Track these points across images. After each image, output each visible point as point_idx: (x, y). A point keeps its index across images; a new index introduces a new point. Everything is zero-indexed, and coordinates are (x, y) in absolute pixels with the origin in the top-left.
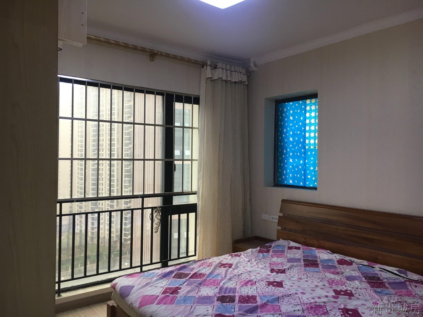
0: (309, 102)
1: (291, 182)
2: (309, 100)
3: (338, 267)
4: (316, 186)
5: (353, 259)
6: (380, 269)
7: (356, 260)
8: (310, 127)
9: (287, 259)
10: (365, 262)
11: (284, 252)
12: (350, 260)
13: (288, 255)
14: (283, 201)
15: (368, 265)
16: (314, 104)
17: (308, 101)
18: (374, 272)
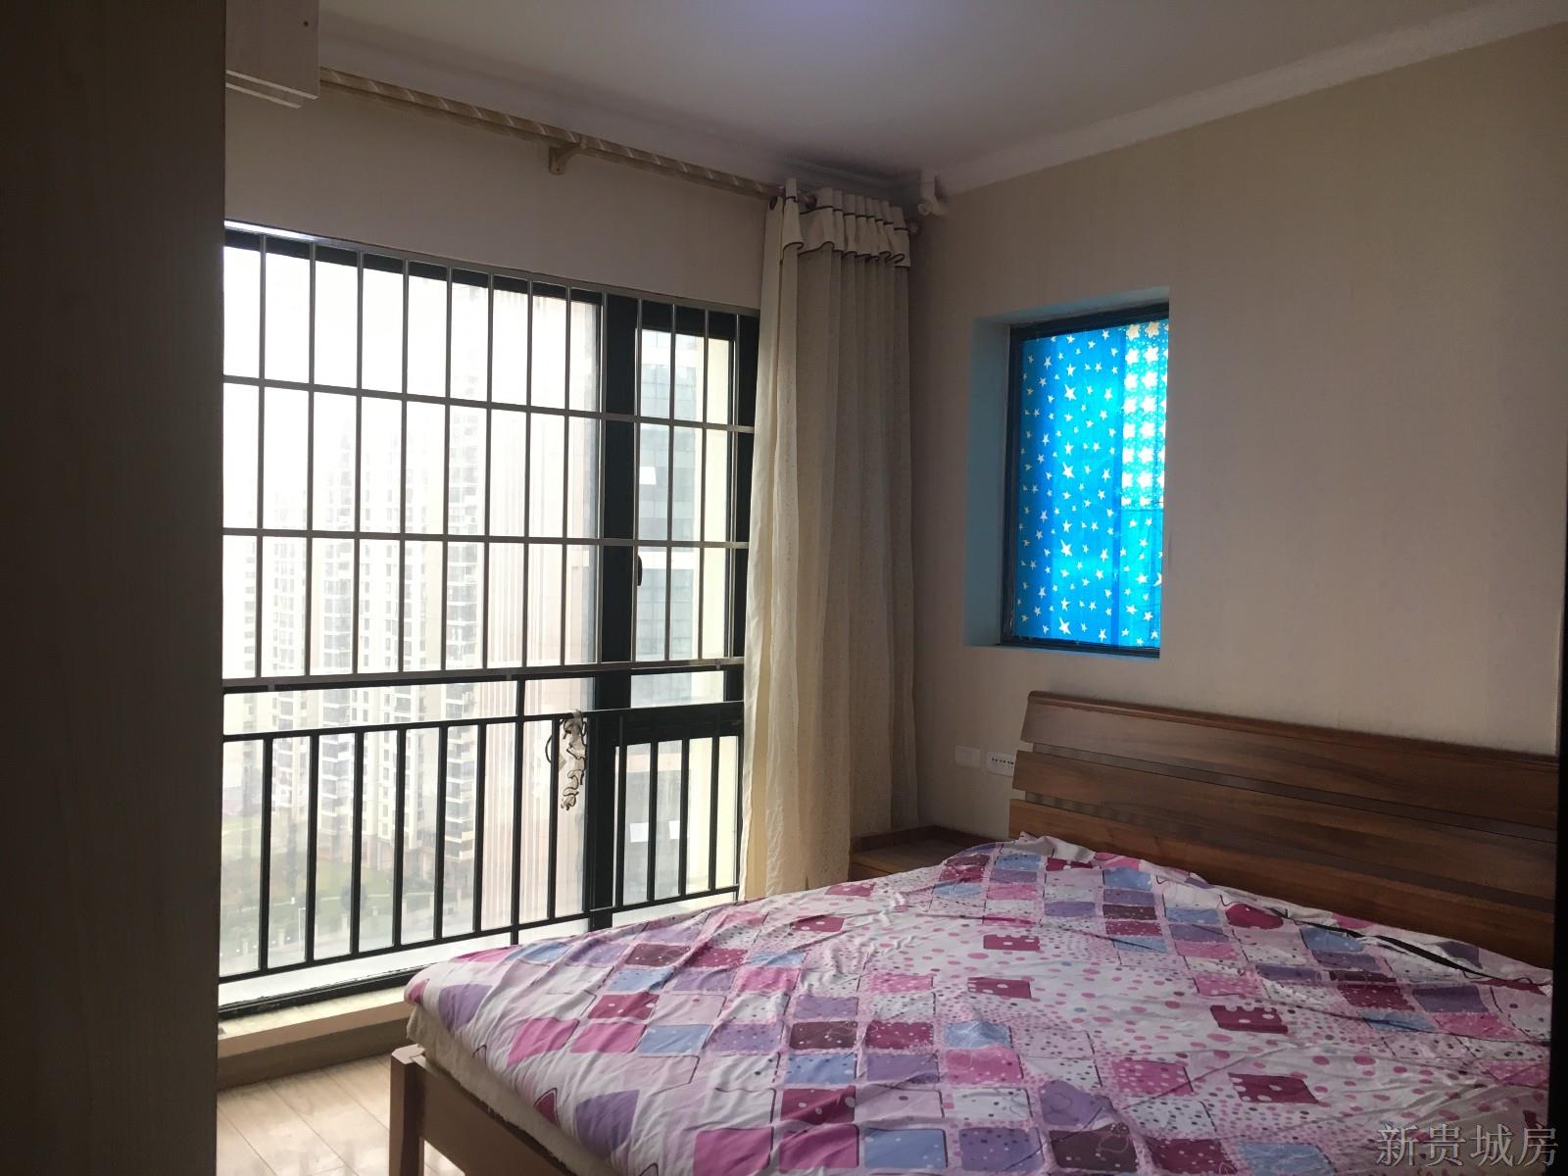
0: (1137, 335)
1: (1064, 628)
2: (1138, 326)
3: (1230, 935)
4: (1157, 644)
5: (1283, 906)
6: (1379, 941)
7: (1292, 908)
8: (1138, 426)
9: (1046, 905)
10: (1327, 917)
11: (1035, 880)
12: (1272, 910)
13: (1050, 890)
14: (1036, 697)
15: (1338, 926)
16: (1154, 341)
17: (1133, 332)
18: (1359, 953)
